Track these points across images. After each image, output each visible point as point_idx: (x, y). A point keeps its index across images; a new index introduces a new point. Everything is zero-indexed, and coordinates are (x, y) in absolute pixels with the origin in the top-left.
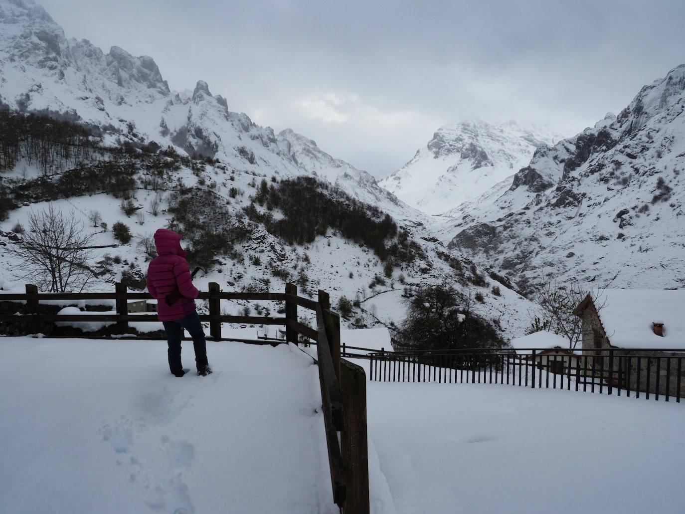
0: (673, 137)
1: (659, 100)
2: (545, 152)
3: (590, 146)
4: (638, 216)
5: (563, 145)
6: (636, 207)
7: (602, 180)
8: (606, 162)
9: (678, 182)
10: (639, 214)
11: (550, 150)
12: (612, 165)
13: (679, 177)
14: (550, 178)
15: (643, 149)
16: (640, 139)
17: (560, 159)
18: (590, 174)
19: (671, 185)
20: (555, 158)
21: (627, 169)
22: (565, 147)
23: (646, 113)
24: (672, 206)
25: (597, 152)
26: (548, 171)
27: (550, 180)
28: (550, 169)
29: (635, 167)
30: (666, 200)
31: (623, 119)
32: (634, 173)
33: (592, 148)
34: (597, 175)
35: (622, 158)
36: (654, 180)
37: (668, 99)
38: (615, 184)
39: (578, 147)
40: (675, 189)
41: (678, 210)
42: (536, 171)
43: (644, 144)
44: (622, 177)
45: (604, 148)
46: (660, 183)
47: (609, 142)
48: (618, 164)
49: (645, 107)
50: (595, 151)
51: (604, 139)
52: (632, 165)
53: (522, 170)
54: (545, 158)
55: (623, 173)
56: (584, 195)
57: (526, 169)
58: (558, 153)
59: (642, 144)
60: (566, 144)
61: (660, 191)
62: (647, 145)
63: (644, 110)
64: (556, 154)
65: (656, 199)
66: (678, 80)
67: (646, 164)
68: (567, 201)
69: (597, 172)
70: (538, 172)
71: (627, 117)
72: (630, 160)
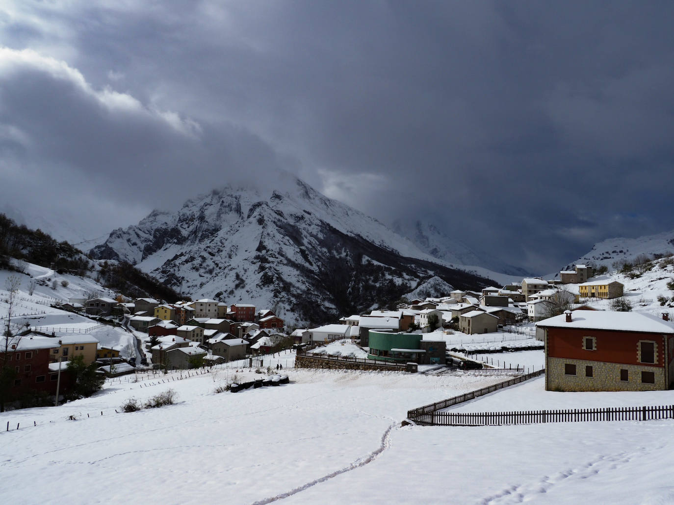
0: (237, 246)
1: (216, 215)
2: (120, 234)
3: (164, 237)
4: (229, 297)
5: (134, 230)
6: (226, 290)
7: (194, 268)
8: (196, 256)
9: (247, 276)
10: (230, 295)
11: (124, 233)
12: (200, 259)
13: (247, 273)
14: (126, 257)
15: (219, 250)
16: (217, 243)
17: (132, 242)
18: (185, 263)
19: (244, 278)
20: (129, 240)
21: (210, 263)
22: (136, 233)
23: (207, 222)
24: (248, 292)
25: (170, 243)
26: (123, 251)
27: (126, 259)
28: (125, 249)
29: (216, 262)
30: (243, 287)
31: (190, 222)
32: (215, 266)
33: (166, 239)
34: (189, 264)
35: (206, 255)
36: (233, 274)
37: (221, 216)
38: (205, 273)
39: (155, 237)
40: (247, 281)
41: (251, 295)
42: (114, 250)
43: (220, 247)
44: (208, 268)
45: (176, 241)
46: (238, 276)
47: (180, 237)
48: (204, 259)
49: (206, 217)
50: (168, 242)
51: (176, 234)
52: (213, 260)
53: (98, 247)
54: (120, 240)
55: (208, 266)
56: (183, 278)
57: (102, 246)
58: (131, 237)
59: (218, 247)
60: (137, 230)
61: (239, 281)
62: (221, 248)
63: (205, 219)
64: (129, 237)
65: (237, 286)
66: (227, 204)
67: (223, 261)
68: (173, 282)
69: (190, 262)
70: (115, 251)
71: (193, 221)
72: (211, 257)
